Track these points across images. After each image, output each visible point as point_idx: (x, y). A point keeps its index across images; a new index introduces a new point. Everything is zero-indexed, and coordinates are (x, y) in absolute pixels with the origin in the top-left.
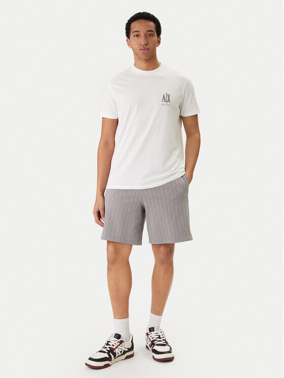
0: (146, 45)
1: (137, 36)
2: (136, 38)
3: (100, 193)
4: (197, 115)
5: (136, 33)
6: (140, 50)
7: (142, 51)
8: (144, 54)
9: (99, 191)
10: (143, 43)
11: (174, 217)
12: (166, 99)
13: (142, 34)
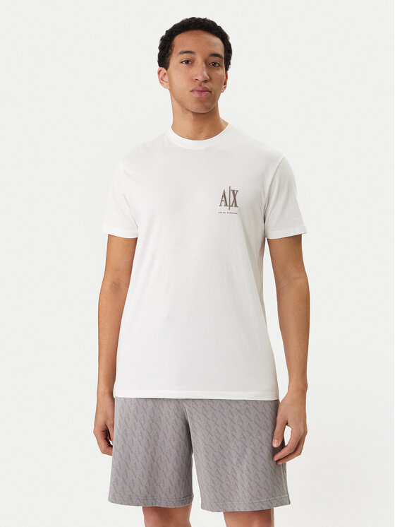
0: (206, 81)
1: (187, 62)
2: (184, 65)
3: (104, 389)
4: (301, 235)
5: (185, 56)
6: (192, 91)
7: (196, 95)
8: (200, 101)
9: (103, 385)
10: (200, 78)
11: (249, 451)
12: (230, 200)
13: (199, 60)
